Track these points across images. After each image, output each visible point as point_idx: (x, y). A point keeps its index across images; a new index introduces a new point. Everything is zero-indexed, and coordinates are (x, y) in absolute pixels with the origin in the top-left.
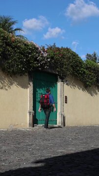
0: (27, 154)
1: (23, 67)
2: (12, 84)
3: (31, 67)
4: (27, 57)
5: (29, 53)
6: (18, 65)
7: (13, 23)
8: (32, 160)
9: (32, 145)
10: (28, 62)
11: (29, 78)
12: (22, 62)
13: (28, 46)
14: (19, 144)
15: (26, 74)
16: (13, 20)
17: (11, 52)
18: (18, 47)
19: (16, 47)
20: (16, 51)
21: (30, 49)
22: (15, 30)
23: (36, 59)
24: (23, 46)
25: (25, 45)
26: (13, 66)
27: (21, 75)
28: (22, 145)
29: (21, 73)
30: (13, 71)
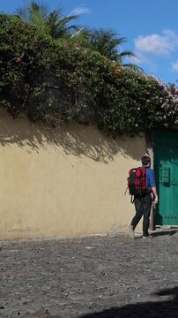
0: (143, 279)
1: (135, 122)
2: (115, 152)
3: (150, 121)
4: (143, 103)
5: (147, 97)
6: (126, 118)
7: (118, 42)
8: (152, 289)
9: (151, 262)
10: (145, 112)
11: (147, 141)
12: (133, 113)
13: (145, 83)
14: (128, 260)
15: (141, 134)
16: (118, 37)
17: (114, 95)
18: (128, 86)
19: (123, 85)
20: (122, 92)
21: (148, 89)
22: (122, 54)
23: (158, 108)
24: (136, 84)
25: (140, 81)
26: (117, 120)
27: (132, 136)
28: (133, 262)
29: (132, 132)
30: (118, 128)
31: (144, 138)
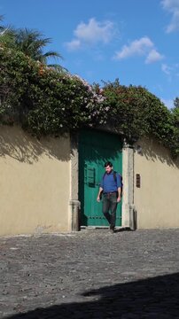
0: (68, 280)
1: (60, 123)
2: (40, 153)
3: (75, 121)
4: (68, 103)
5: (72, 97)
6: (51, 118)
7: (43, 42)
8: (77, 290)
9: (76, 263)
10: (70, 112)
11: (72, 141)
12: (58, 114)
13: (69, 83)
14: (53, 261)
15: (66, 134)
16: (43, 38)
17: (39, 95)
18: (52, 87)
19: (48, 85)
20: (47, 93)
21: (73, 89)
22: (47, 55)
23: (83, 108)
24: (60, 84)
25: (64, 81)
26: (42, 120)
27: (56, 137)
28: (58, 262)
29: (57, 133)
30: (42, 129)
31: (69, 139)
